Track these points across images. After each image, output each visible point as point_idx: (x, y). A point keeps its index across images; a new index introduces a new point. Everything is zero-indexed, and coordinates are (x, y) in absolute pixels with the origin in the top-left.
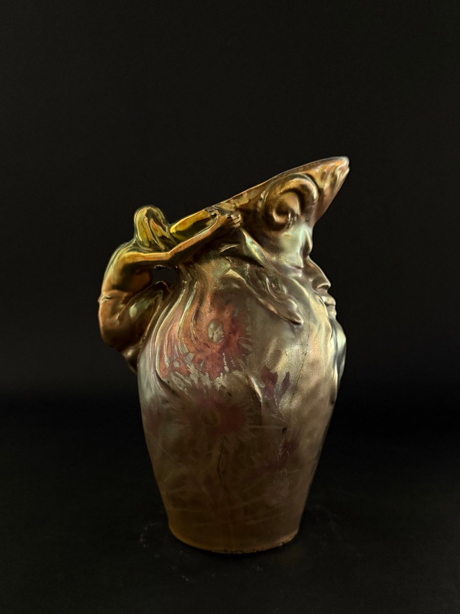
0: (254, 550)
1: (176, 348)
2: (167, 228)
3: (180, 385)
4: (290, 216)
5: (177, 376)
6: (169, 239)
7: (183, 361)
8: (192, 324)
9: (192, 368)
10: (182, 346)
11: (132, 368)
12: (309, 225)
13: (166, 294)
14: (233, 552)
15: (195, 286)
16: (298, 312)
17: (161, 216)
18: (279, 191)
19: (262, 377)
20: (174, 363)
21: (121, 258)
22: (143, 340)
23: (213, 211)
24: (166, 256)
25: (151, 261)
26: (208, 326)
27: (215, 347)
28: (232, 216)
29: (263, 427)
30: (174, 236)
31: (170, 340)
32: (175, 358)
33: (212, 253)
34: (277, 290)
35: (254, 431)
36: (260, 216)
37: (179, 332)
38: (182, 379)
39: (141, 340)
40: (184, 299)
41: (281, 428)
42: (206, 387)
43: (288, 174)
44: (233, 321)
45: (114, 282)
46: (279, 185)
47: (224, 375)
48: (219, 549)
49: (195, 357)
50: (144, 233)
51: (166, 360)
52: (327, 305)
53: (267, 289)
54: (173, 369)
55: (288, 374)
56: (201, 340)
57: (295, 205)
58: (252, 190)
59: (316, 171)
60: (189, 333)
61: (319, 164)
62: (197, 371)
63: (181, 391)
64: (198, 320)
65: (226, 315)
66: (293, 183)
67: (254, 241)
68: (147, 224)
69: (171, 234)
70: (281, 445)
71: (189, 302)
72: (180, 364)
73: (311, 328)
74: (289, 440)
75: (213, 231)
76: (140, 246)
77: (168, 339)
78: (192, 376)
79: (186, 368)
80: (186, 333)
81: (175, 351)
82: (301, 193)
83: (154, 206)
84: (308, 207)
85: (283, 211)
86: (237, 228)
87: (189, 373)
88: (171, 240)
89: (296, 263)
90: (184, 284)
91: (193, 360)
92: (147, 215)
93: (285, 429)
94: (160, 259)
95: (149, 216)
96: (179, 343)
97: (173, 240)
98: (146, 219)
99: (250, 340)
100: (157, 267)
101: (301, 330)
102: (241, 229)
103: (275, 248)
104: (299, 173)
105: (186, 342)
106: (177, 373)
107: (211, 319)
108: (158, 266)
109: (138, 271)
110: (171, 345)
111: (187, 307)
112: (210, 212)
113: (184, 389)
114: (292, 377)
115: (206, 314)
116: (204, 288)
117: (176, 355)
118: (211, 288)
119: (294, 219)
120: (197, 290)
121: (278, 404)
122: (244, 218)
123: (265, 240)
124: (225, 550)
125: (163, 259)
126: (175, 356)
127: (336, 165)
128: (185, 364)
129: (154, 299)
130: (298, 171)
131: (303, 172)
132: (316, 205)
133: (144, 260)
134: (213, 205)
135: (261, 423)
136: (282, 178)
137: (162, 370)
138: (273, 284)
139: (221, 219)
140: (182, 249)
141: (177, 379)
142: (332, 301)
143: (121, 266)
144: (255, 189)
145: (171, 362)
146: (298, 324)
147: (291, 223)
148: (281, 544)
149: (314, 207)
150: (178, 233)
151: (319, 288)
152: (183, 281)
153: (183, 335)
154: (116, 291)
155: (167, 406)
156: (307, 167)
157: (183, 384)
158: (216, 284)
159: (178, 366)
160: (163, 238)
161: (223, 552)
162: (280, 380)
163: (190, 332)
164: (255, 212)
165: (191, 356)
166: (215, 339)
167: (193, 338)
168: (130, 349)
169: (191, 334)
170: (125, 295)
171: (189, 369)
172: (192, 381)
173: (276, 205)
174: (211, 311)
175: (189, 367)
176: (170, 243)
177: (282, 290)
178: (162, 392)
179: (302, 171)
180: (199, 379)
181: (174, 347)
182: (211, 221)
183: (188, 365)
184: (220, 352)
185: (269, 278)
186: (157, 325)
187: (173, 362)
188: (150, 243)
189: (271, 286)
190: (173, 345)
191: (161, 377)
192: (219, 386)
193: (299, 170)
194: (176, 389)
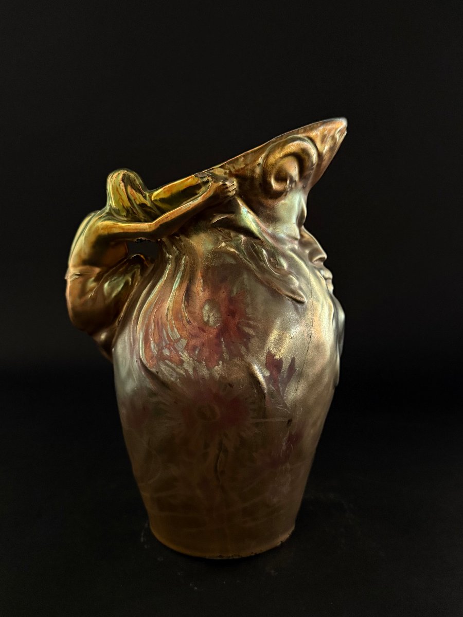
0: (252, 553)
1: (165, 333)
2: (147, 195)
3: (172, 376)
4: (288, 182)
5: (167, 365)
6: (149, 208)
7: (175, 349)
8: (183, 305)
9: (185, 356)
10: (172, 330)
11: (105, 354)
12: (305, 192)
13: (144, 269)
14: (230, 557)
15: (183, 262)
16: (301, 289)
17: (138, 181)
18: (278, 155)
19: (266, 364)
20: (163, 351)
21: (93, 229)
22: (119, 322)
23: (205, 177)
24: (150, 228)
25: (131, 233)
26: (202, 308)
27: (212, 331)
28: (227, 183)
29: (267, 420)
30: (157, 203)
31: (157, 324)
32: (164, 344)
33: (202, 223)
34: (276, 265)
35: (257, 425)
36: (257, 183)
37: (167, 315)
38: (173, 369)
39: (117, 322)
40: (170, 276)
41: (286, 420)
42: (203, 378)
43: (288, 136)
44: (231, 300)
45: (84, 256)
46: (278, 148)
47: (223, 363)
48: (214, 555)
49: (188, 343)
50: (121, 200)
51: (152, 346)
52: (326, 279)
53: (266, 264)
54: (161, 357)
55: (293, 360)
56: (195, 324)
57: (294, 171)
58: (248, 154)
59: (316, 133)
60: (180, 316)
61: (320, 126)
62: (191, 359)
63: (173, 382)
64: (190, 301)
65: (223, 294)
66: (293, 147)
67: (249, 210)
68: (124, 190)
69: (152, 201)
70: (285, 438)
71: (178, 280)
72: (171, 351)
73: (315, 306)
74: (293, 432)
75: (204, 199)
76: (115, 215)
77: (154, 322)
78: (185, 366)
79: (178, 356)
80: (177, 315)
81: (164, 337)
82: (301, 158)
83: (130, 170)
84: (307, 173)
85: (282, 177)
86: (233, 196)
87: (182, 362)
88: (152, 209)
89: (293, 234)
90: (169, 258)
91: (186, 347)
92: (123, 180)
93: (290, 421)
94: (141, 231)
95: (125, 181)
96: (169, 326)
97: (155, 209)
98: (122, 184)
99: (252, 322)
100: (138, 240)
101: (305, 310)
102: (236, 198)
103: (271, 218)
104: (300, 136)
105: (177, 326)
106: (167, 361)
107: (205, 299)
108: (140, 238)
109: (113, 243)
110: (158, 328)
111: (176, 286)
112: (202, 178)
113: (177, 380)
114: (297, 362)
115: (198, 294)
116: (194, 263)
117: (166, 342)
118: (202, 263)
119: (292, 186)
120: (186, 265)
121: (283, 393)
122: (240, 185)
123: (261, 209)
124: (220, 556)
125: (146, 231)
126: (164, 343)
127: (337, 127)
128: (177, 351)
129: (130, 274)
130: (298, 133)
131: (304, 135)
132: (314, 170)
133: (122, 231)
134: (204, 170)
135: (265, 417)
136: (281, 141)
137: (148, 359)
138: (271, 259)
139: (213, 186)
140: (169, 219)
141: (168, 368)
142: (328, 274)
143: (93, 238)
144: (252, 152)
145: (159, 350)
146: (301, 303)
147: (289, 190)
148: (280, 543)
149: (312, 172)
150: (163, 200)
151: (316, 261)
152: (167, 255)
153: (173, 318)
154: (87, 267)
155: (154, 400)
156: (308, 128)
157: (175, 375)
158: (207, 258)
159: (168, 353)
160: (143, 206)
161: (219, 558)
162: (285, 366)
163: (181, 314)
164: (252, 178)
165: (184, 341)
166: (211, 322)
167: (185, 322)
168: (104, 332)
169: (182, 317)
170: (97, 270)
171: (182, 357)
172: (186, 371)
173: (274, 171)
174: (204, 290)
175: (182, 355)
176: (151, 212)
177: (281, 265)
178: (149, 384)
179: (302, 133)
180: (194, 369)
181: (162, 331)
182: (203, 189)
183: (180, 353)
184: (218, 336)
185: (267, 251)
186: (138, 305)
187: (162, 349)
188: (128, 211)
189: (269, 261)
190: (160, 329)
191: (148, 366)
192: (218, 376)
193: (300, 132)
194: (167, 380)
